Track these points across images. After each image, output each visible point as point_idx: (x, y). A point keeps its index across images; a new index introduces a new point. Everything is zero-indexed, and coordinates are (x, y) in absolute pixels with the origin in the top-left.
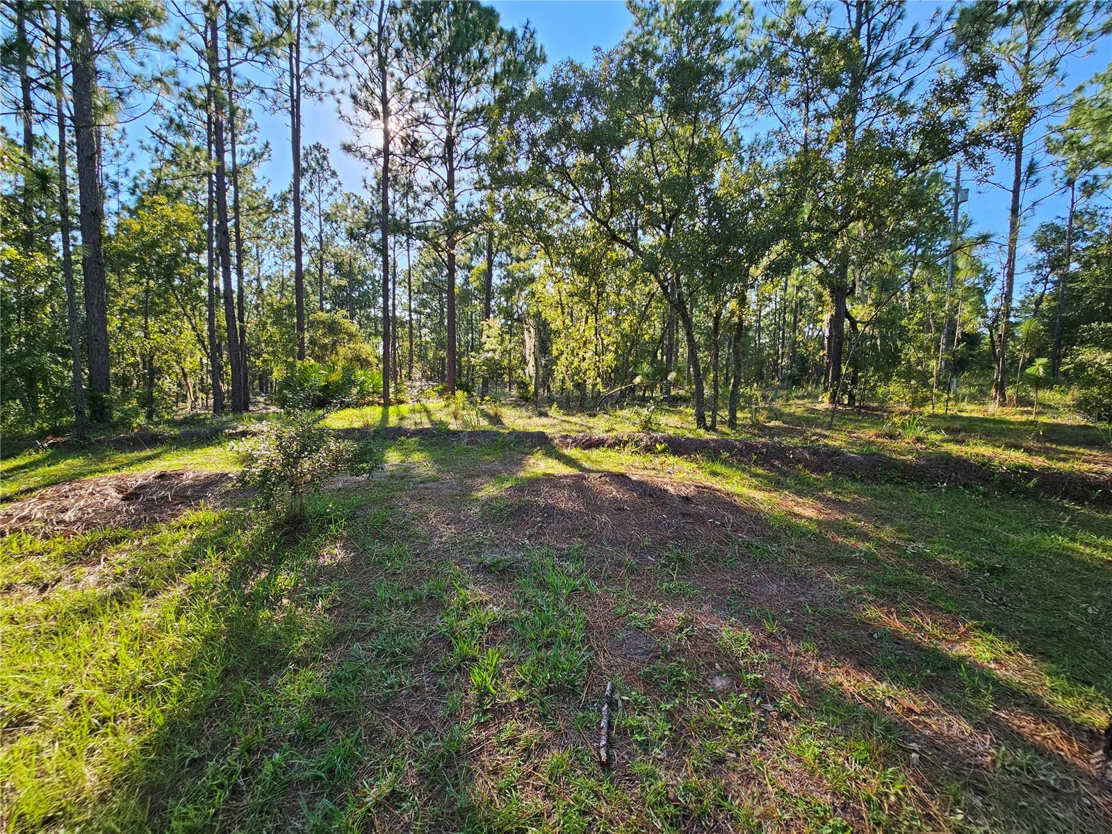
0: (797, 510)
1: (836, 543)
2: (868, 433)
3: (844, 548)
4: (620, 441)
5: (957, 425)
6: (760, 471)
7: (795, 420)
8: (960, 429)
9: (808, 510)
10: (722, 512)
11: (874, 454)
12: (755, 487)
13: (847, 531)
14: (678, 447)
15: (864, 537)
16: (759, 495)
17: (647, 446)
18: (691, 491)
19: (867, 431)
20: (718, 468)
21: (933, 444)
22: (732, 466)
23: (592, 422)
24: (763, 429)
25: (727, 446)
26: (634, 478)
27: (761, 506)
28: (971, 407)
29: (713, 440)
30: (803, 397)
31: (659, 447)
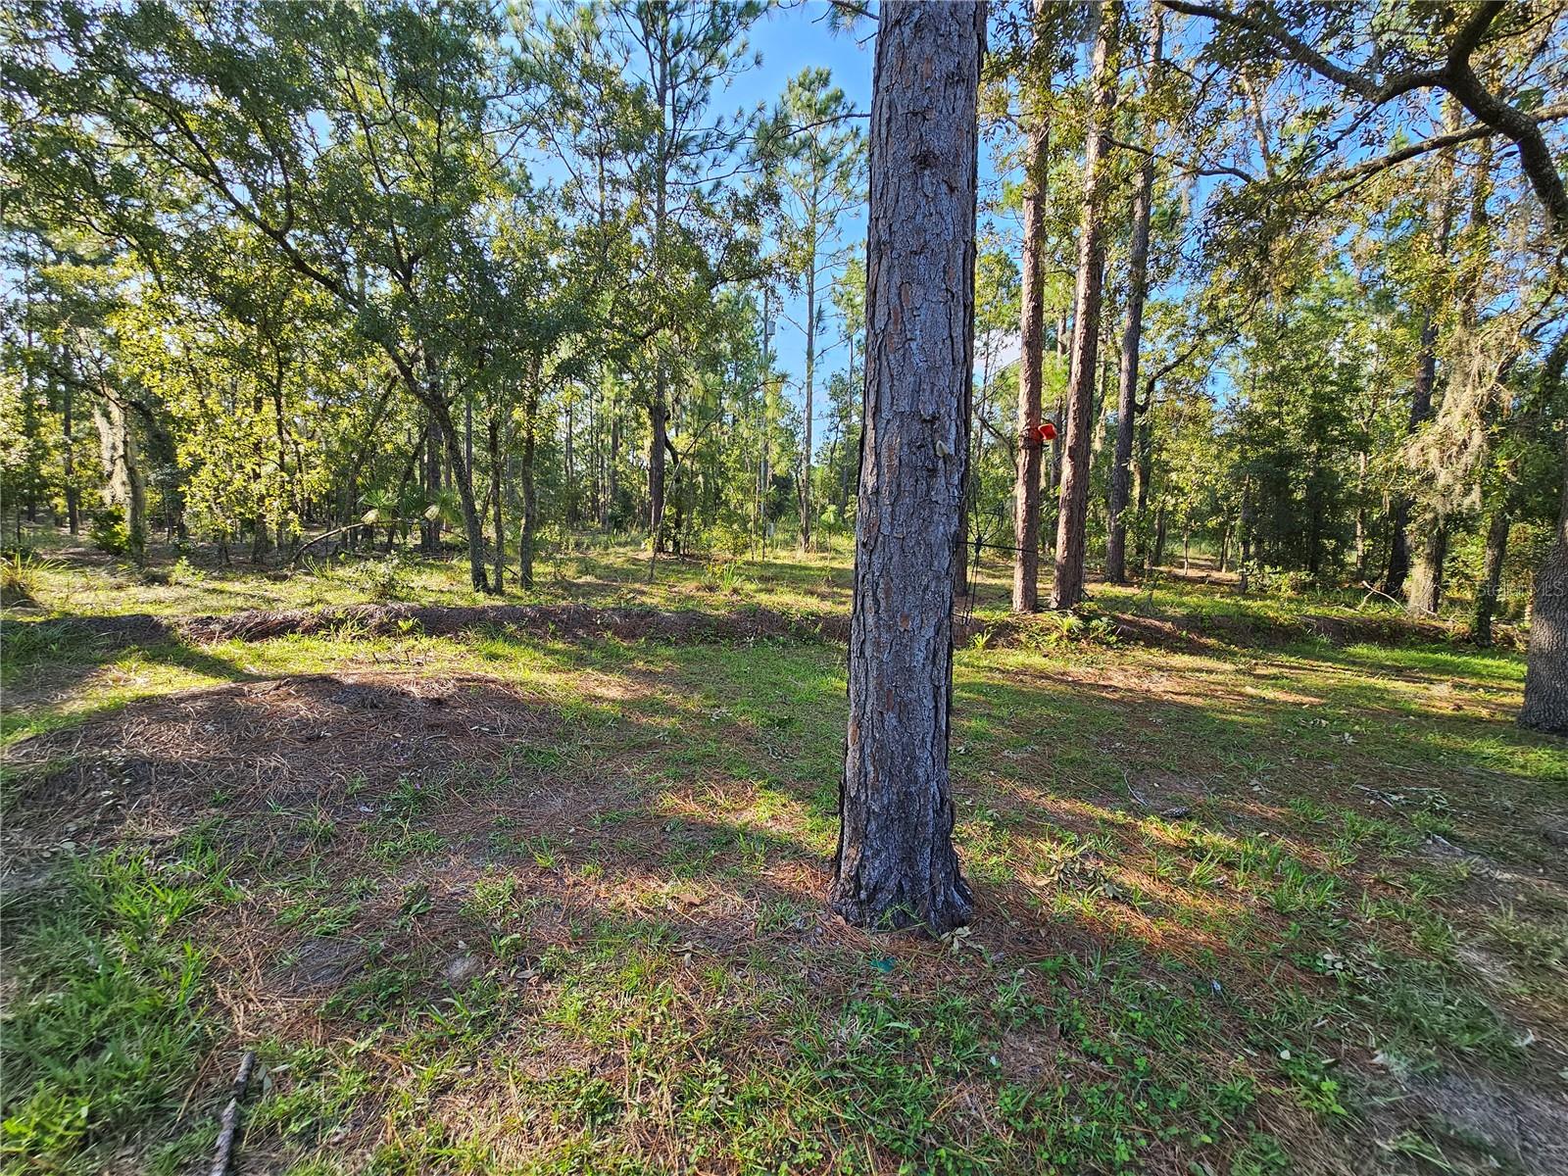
0: (600, 691)
1: (639, 726)
2: (688, 587)
3: (648, 729)
4: (329, 621)
5: (769, 573)
6: (559, 646)
7: (613, 574)
8: (772, 576)
9: (612, 689)
10: (493, 712)
11: (688, 611)
12: (549, 669)
13: (653, 707)
14: (436, 622)
15: (671, 711)
16: (552, 679)
17: (381, 625)
18: (450, 688)
19: (687, 583)
20: (500, 647)
21: (747, 595)
22: (519, 642)
23: (273, 589)
24: (568, 587)
25: (514, 614)
26: (350, 681)
27: (553, 695)
28: (784, 553)
29: (493, 608)
30: (625, 544)
31: (404, 625)
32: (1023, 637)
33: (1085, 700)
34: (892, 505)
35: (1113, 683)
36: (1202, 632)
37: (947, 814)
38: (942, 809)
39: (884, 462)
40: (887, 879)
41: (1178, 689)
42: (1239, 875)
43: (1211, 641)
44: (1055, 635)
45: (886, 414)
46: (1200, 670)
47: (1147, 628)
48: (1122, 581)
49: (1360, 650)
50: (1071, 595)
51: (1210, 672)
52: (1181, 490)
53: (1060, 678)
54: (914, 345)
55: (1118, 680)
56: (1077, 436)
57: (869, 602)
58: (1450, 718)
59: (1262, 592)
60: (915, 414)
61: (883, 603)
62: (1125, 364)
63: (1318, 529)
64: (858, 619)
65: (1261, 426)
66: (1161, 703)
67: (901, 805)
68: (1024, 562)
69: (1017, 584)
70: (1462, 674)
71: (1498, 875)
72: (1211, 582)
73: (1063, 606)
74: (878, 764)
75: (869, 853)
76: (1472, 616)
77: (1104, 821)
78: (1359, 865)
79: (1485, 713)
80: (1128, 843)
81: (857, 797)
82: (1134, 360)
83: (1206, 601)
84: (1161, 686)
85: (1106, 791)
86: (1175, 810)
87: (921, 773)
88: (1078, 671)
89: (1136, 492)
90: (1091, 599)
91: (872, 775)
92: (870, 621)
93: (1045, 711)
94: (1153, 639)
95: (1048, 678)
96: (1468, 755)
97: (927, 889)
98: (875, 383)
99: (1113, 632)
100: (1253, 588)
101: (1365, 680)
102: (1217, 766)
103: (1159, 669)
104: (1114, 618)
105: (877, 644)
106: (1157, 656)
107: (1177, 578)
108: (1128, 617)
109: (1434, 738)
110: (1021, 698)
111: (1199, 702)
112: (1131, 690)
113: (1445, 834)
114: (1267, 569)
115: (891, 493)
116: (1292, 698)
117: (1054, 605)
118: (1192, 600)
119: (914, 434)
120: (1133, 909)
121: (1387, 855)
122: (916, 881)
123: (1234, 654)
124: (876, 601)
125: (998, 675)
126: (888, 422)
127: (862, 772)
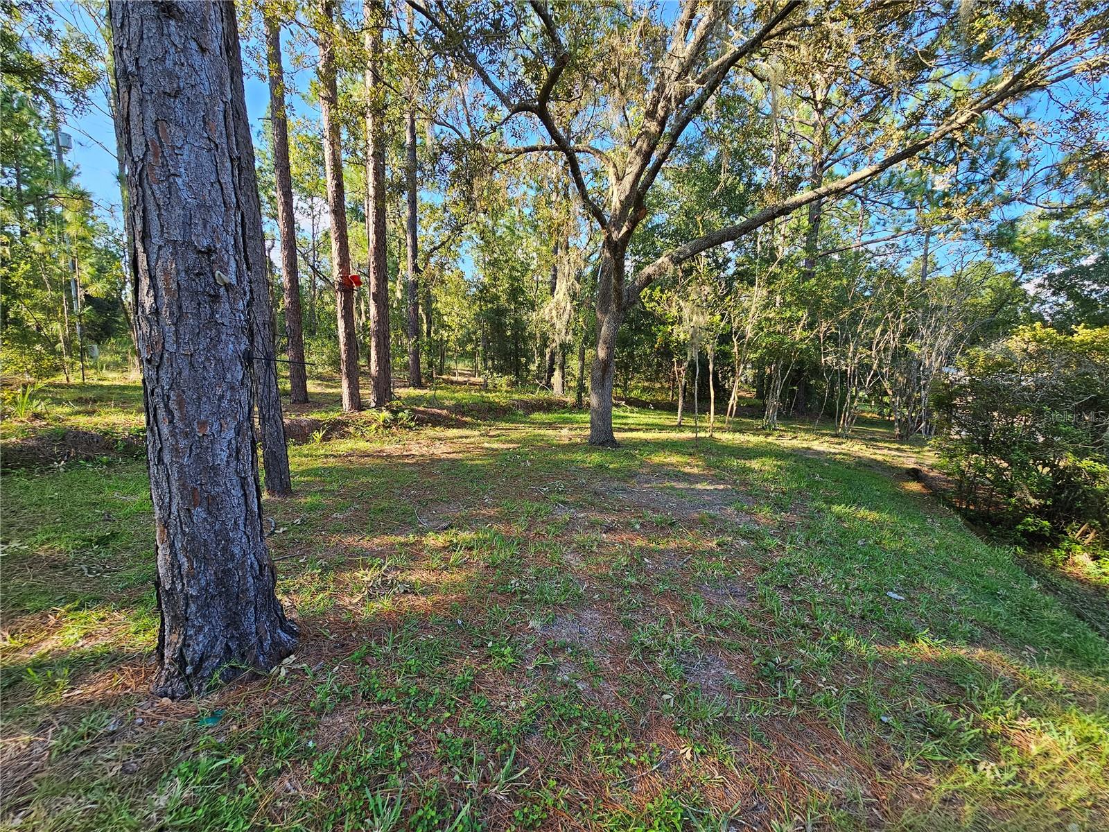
8: (94, 398)
32: (352, 430)
33: (391, 467)
34: (175, 324)
35: (413, 453)
36: (463, 414)
37: (266, 576)
38: (261, 574)
39: (160, 284)
40: (213, 647)
41: (450, 450)
42: (475, 552)
43: (468, 419)
44: (374, 426)
45: (156, 240)
46: (461, 437)
47: (433, 414)
48: (419, 385)
49: (536, 416)
50: (384, 395)
51: (467, 437)
52: (450, 327)
53: (378, 455)
54: (179, 181)
55: (415, 450)
56: (378, 286)
57: (161, 413)
58: (567, 445)
59: (495, 389)
60: (188, 244)
61: (177, 414)
62: (409, 241)
63: (518, 353)
64: (152, 430)
65: (487, 292)
66: (440, 460)
67: (220, 582)
68: (348, 375)
69: (344, 390)
70: (572, 423)
71: (579, 515)
72: (470, 384)
73: (379, 405)
74: (191, 554)
75: (191, 632)
76: (575, 395)
77: (402, 544)
78: (528, 529)
79: (579, 440)
80: (415, 555)
81: (173, 588)
82: (415, 239)
83: (467, 395)
84: (440, 450)
85: (405, 524)
86: (444, 525)
87: (236, 551)
88: (390, 447)
89: (425, 327)
90: (399, 399)
91: (186, 565)
92: (165, 431)
93: (365, 480)
94: (436, 421)
95: (369, 456)
96: (573, 461)
97: (254, 640)
98: (140, 208)
99: (412, 419)
100: (490, 386)
101: (537, 432)
102: (468, 493)
103: (440, 439)
104: (413, 410)
105: (175, 451)
106: (439, 432)
107: (452, 382)
108: (421, 408)
109: (561, 456)
110: (348, 473)
111: (461, 456)
112: (422, 456)
113: (563, 502)
114: (495, 375)
115: (172, 314)
116: (505, 446)
117: (373, 404)
118: (459, 395)
119: (190, 262)
120: (416, 595)
121: (540, 519)
122: (243, 638)
123: (479, 425)
124: (169, 412)
125: (332, 460)
126: (160, 248)
127: (174, 565)
